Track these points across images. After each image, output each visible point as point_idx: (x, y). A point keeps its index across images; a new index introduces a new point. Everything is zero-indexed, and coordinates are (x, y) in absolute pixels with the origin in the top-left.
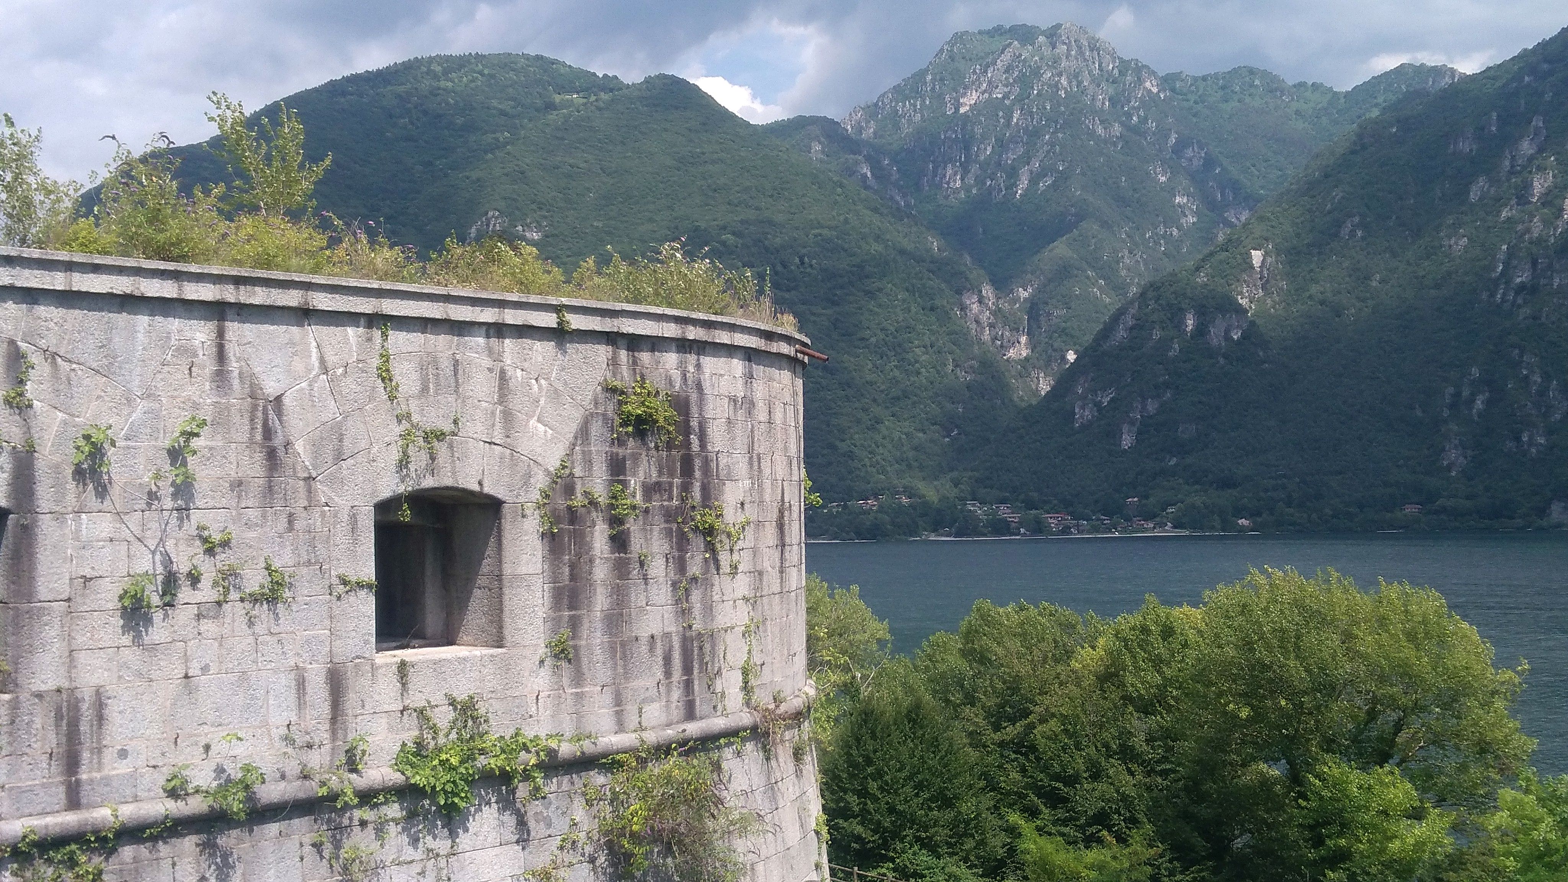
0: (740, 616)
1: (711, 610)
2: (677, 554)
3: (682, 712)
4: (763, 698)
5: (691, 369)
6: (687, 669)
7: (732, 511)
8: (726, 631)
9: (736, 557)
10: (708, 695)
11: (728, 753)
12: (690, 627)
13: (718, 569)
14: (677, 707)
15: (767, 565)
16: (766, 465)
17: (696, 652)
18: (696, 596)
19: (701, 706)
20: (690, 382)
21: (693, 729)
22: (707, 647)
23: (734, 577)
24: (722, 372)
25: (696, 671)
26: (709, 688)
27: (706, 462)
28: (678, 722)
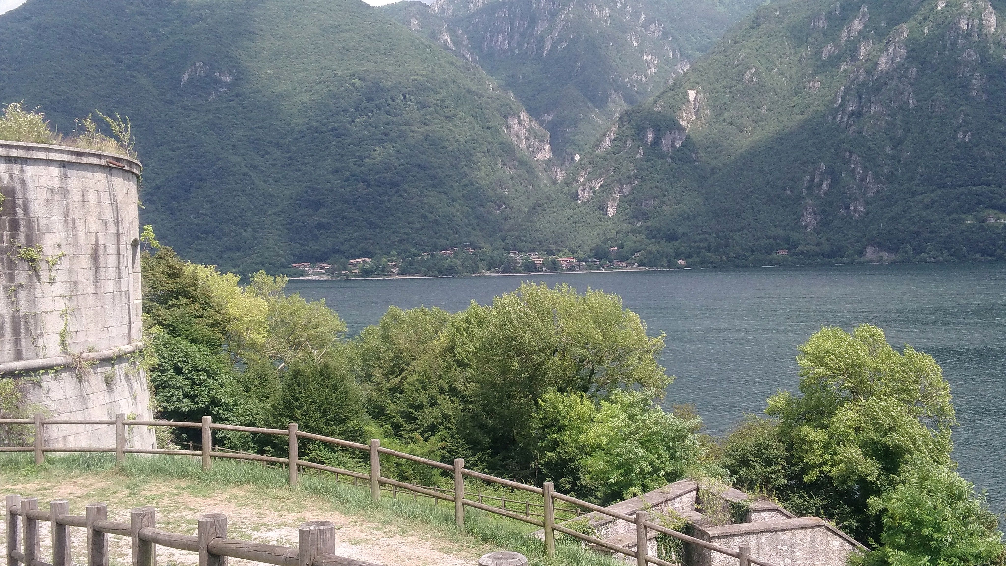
0: (61, 305)
1: (34, 302)
2: (7, 272)
3: (12, 356)
4: (75, 350)
5: (16, 172)
6: (16, 332)
7: (50, 249)
8: (46, 313)
9: (53, 274)
10: (33, 347)
11: (45, 377)
12: (18, 311)
13: (39, 280)
14: (9, 353)
15: (81, 278)
16: (80, 226)
17: (22, 324)
18: (22, 295)
19: (26, 352)
20: (15, 180)
21: (18, 365)
22: (32, 321)
23: (52, 284)
24: (41, 174)
25: (23, 335)
26: (33, 343)
27: (29, 222)
28: (9, 361)
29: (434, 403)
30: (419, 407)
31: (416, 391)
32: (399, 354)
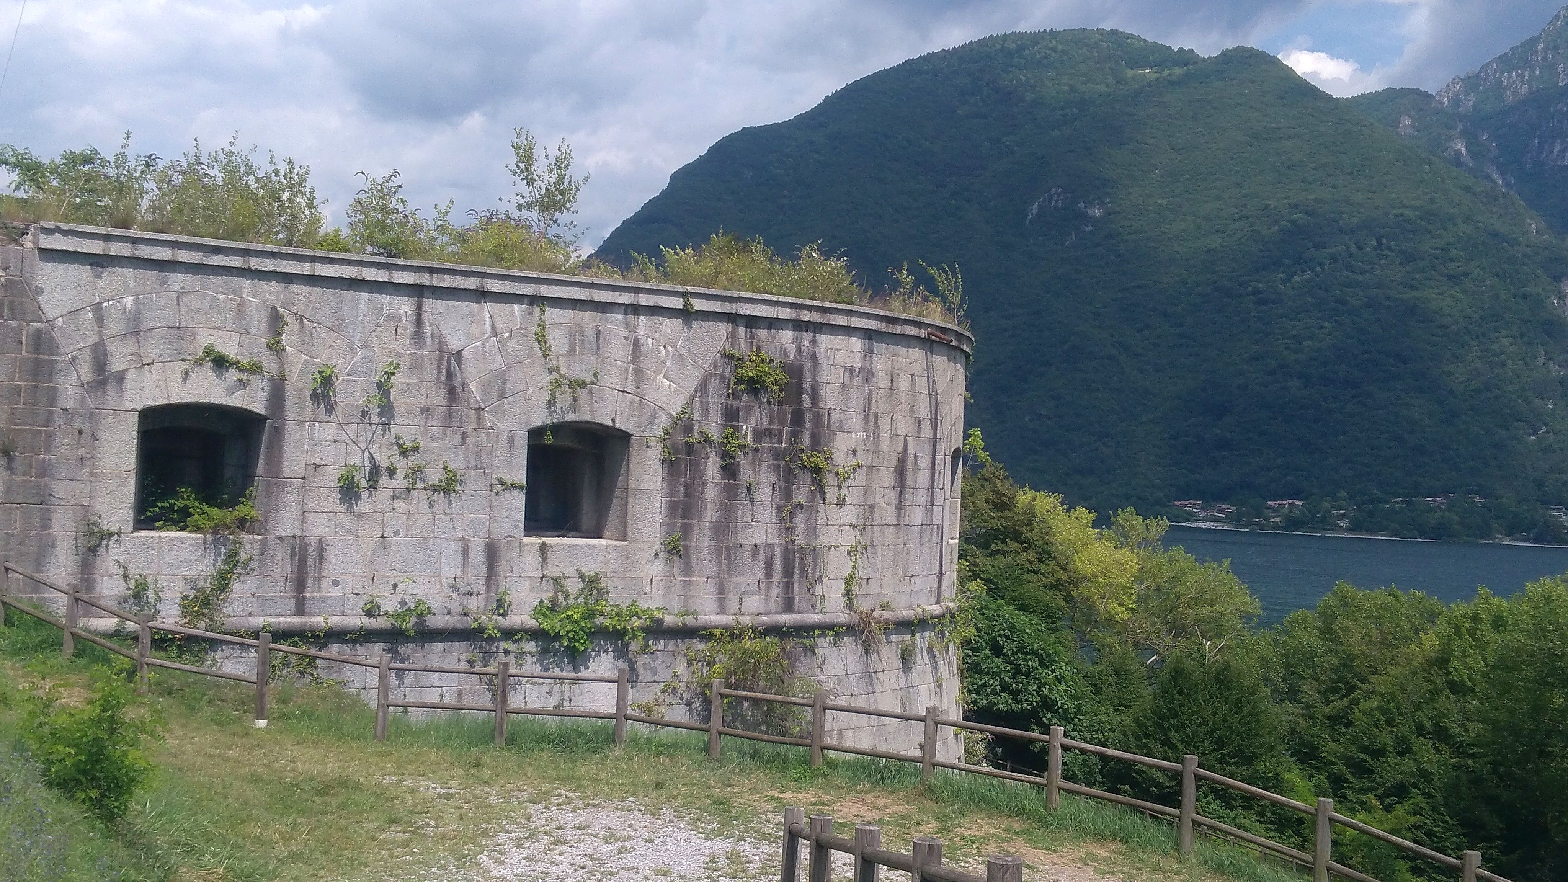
0: (849, 538)
1: (816, 531)
2: (783, 485)
3: (781, 605)
4: (864, 606)
5: (806, 343)
6: (788, 573)
7: (842, 456)
8: (830, 548)
9: (844, 492)
10: (808, 596)
11: (821, 641)
12: (793, 542)
13: (824, 500)
14: (776, 601)
15: (880, 501)
16: (885, 425)
17: (797, 560)
18: (800, 519)
19: (799, 603)
20: (804, 354)
21: (787, 619)
22: (810, 558)
23: (841, 507)
24: (839, 347)
25: (796, 576)
26: (809, 590)
27: (817, 418)
28: (776, 613)
29: (1404, 750)
30: (1378, 753)
31: (1376, 726)
32: (1348, 662)
